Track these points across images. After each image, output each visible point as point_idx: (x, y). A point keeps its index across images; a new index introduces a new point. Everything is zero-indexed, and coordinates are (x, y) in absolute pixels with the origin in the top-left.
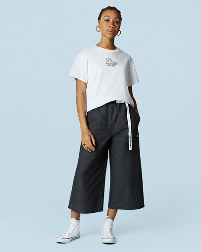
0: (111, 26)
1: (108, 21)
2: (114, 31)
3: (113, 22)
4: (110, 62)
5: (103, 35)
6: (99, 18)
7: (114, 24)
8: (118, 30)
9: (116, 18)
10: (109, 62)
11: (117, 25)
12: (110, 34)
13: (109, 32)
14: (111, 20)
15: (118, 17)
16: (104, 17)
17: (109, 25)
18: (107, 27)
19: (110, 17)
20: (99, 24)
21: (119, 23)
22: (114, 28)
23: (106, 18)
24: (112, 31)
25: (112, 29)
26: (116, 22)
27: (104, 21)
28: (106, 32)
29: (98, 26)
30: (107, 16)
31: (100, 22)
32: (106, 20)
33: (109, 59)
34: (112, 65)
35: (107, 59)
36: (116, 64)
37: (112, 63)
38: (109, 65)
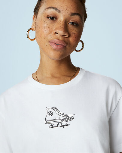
0: (61, 32)
1: (53, 18)
3: (66, 23)
4: (55, 115)
5: (42, 50)
6: (36, 11)
8: (78, 38)
9: (73, 14)
10: (52, 118)
11: (73, 30)
12: (55, 50)
13: (55, 47)
14: (61, 18)
15: (78, 13)
16: (47, 9)
17: (55, 29)
18: (50, 34)
19: (59, 11)
20: (35, 24)
21: (79, 26)
22: (67, 36)
23: (50, 12)
24: (61, 45)
25: (61, 38)
26: (73, 23)
27: (46, 18)
28: (47, 44)
29: (32, 27)
30: (53, 8)
31: (36, 20)
32: (50, 16)
33: (52, 110)
34: (60, 125)
35: (49, 111)
36: (71, 118)
37: (61, 118)
38: (52, 124)
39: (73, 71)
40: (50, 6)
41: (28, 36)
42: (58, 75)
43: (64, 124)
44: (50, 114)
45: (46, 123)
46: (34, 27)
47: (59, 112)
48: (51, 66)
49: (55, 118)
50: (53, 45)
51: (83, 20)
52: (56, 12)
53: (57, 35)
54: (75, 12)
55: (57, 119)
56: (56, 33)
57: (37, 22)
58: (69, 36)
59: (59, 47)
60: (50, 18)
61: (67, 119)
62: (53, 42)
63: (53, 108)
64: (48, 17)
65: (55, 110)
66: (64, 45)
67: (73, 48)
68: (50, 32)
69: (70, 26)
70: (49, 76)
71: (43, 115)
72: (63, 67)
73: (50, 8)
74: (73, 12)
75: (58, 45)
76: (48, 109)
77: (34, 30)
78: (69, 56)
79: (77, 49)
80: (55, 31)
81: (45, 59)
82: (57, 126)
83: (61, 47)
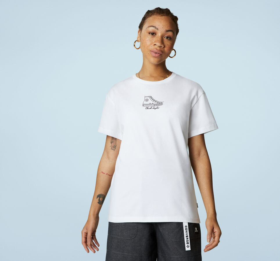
0: (158, 44)
1: (153, 34)
2: (163, 52)
3: (162, 37)
4: (150, 101)
5: (145, 57)
6: (141, 26)
7: (162, 42)
8: (171, 48)
9: (167, 31)
10: (148, 103)
11: (167, 43)
12: (154, 57)
13: (154, 55)
14: (159, 34)
15: (172, 29)
16: (149, 27)
17: (155, 42)
18: (151, 45)
19: (157, 29)
20: (140, 37)
21: (172, 39)
22: (163, 47)
23: (151, 29)
24: (159, 53)
25: (158, 48)
26: (167, 38)
27: (148, 34)
28: (149, 52)
29: (137, 39)
30: (153, 26)
31: (141, 34)
32: (151, 32)
33: (148, 98)
34: (153, 107)
35: (146, 98)
36: (161, 104)
37: (154, 103)
38: (147, 107)
39: (167, 73)
40: (151, 25)
41: (134, 46)
42: (155, 75)
43: (156, 107)
44: (147, 100)
45: (143, 106)
46: (139, 39)
47: (153, 99)
48: (150, 68)
49: (150, 103)
50: (153, 53)
51: (175, 34)
52: (155, 29)
53: (156, 46)
54: (169, 29)
55: (152, 104)
56: (155, 45)
57: (142, 36)
58: (164, 47)
59: (157, 55)
60: (151, 34)
61: (158, 104)
62: (153, 51)
63: (149, 97)
64: (149, 33)
65: (151, 98)
66: (160, 53)
67: (168, 55)
68: (151, 44)
69: (165, 39)
70: (149, 75)
71: (142, 101)
72: (159, 70)
73: (151, 26)
74: (167, 29)
75: (156, 53)
76: (145, 97)
77: (139, 41)
78: (165, 61)
79: (170, 55)
80: (154, 44)
81: (147, 63)
82: (151, 108)
83: (159, 54)
